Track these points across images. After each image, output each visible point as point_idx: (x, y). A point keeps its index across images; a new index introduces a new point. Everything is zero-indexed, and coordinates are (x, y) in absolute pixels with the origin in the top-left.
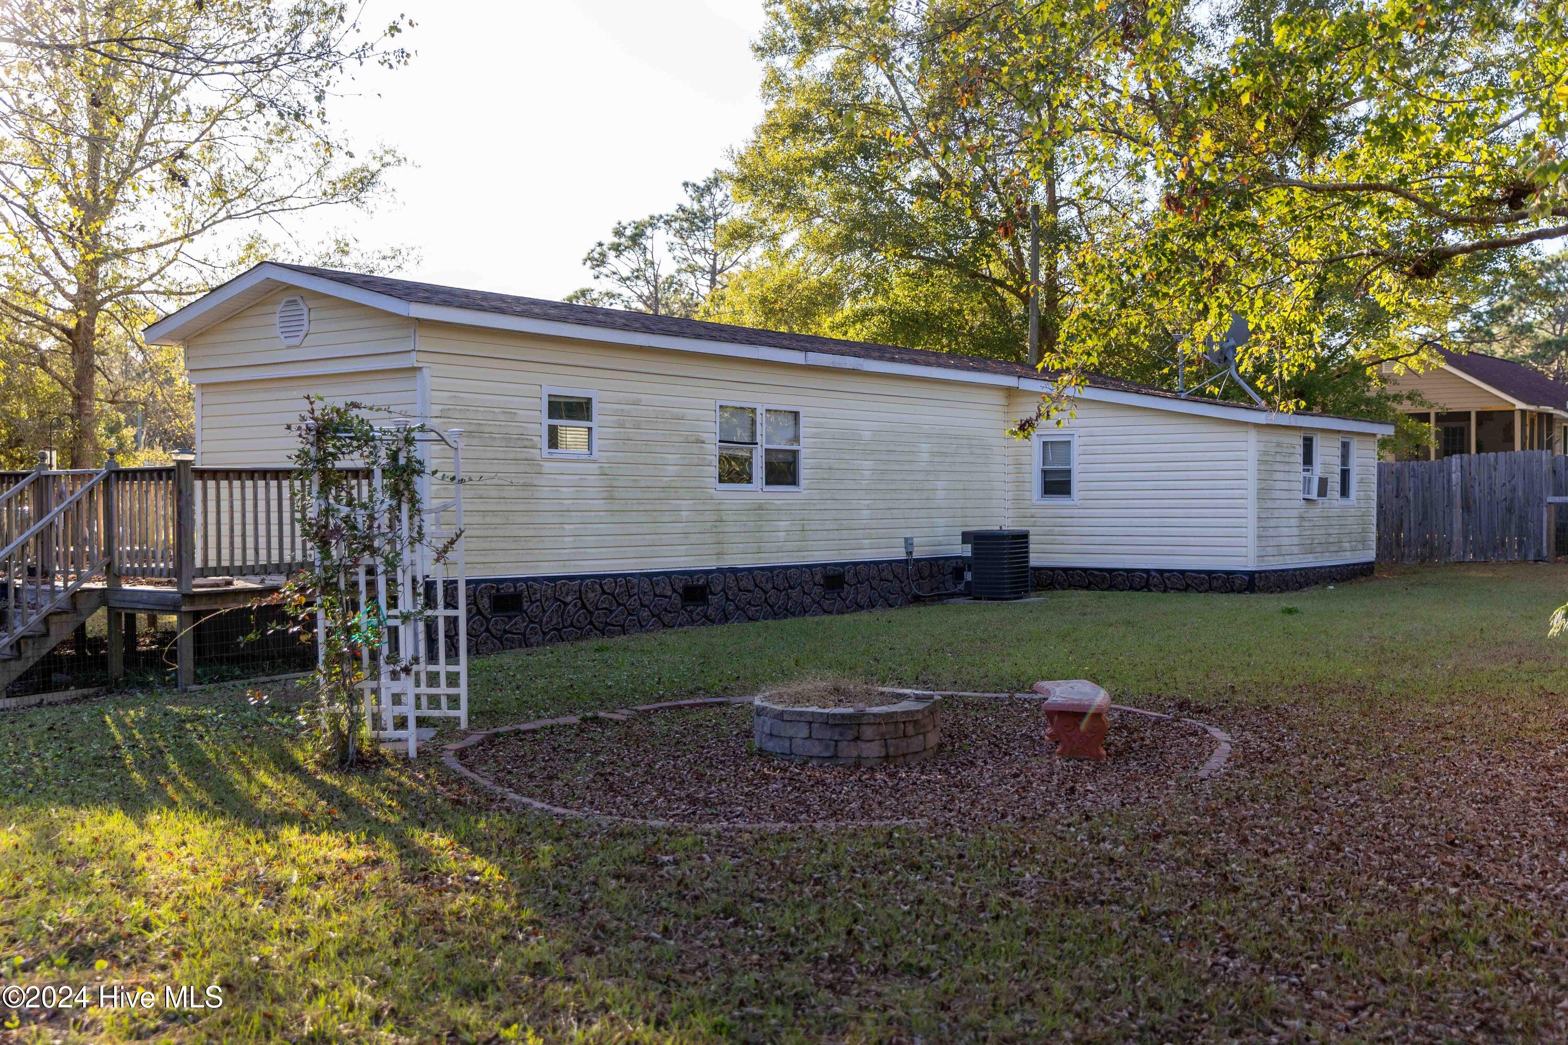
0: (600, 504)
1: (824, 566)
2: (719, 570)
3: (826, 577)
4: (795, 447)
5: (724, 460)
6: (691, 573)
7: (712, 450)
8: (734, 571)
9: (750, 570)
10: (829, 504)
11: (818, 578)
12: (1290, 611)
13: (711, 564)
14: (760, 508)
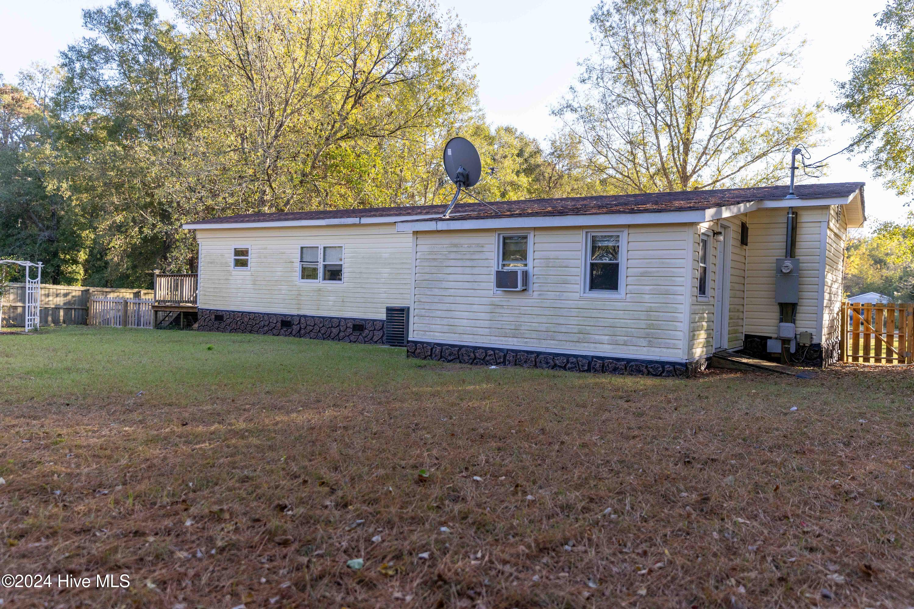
0: (250, 286)
1: (354, 319)
2: (298, 315)
3: (354, 326)
4: (340, 263)
5: (304, 269)
6: (285, 315)
7: (298, 266)
8: (305, 316)
9: (313, 317)
10: (359, 290)
11: (350, 325)
12: (209, 349)
13: (295, 312)
14: (320, 290)
